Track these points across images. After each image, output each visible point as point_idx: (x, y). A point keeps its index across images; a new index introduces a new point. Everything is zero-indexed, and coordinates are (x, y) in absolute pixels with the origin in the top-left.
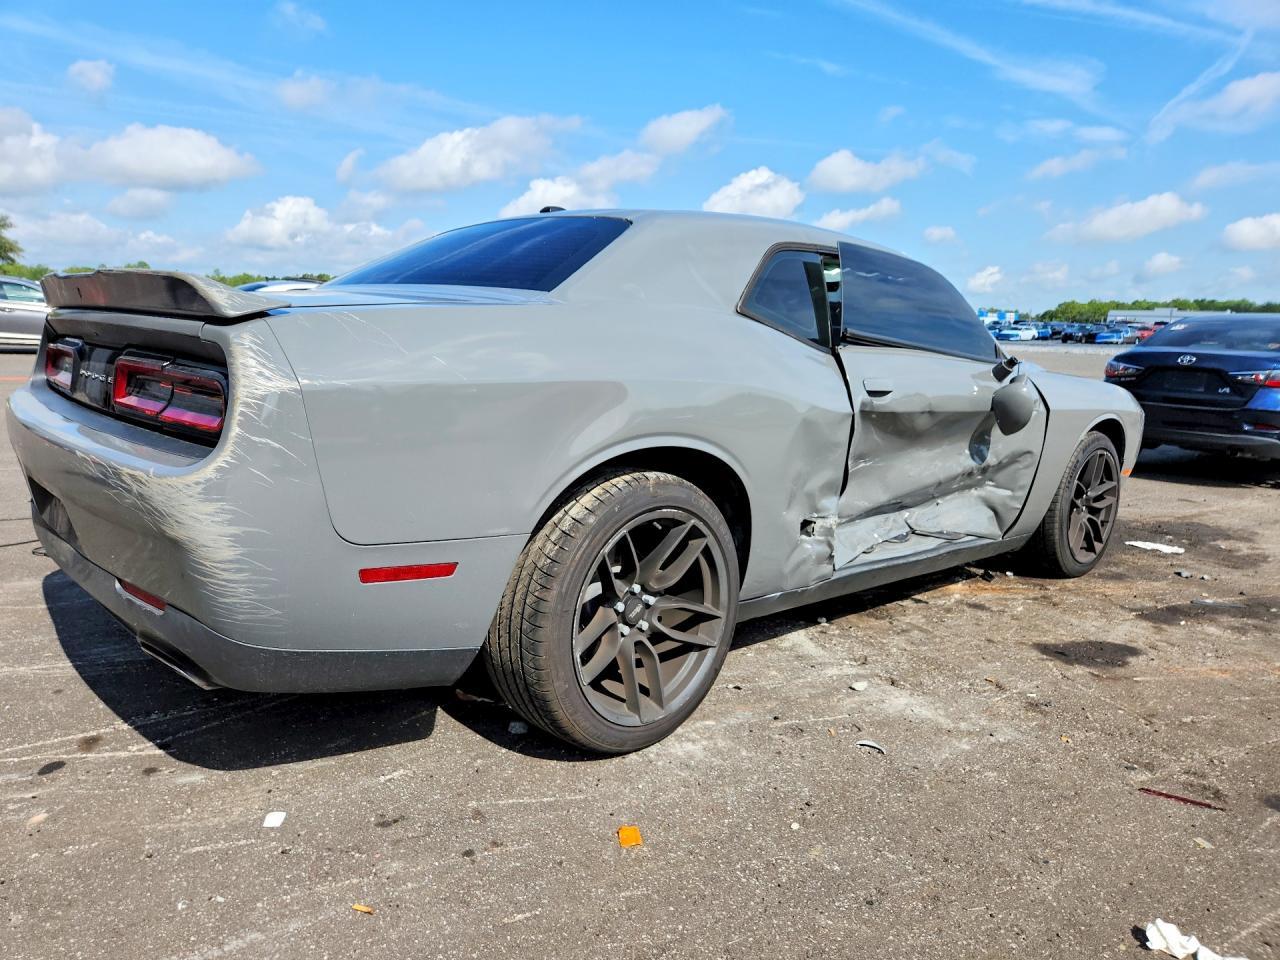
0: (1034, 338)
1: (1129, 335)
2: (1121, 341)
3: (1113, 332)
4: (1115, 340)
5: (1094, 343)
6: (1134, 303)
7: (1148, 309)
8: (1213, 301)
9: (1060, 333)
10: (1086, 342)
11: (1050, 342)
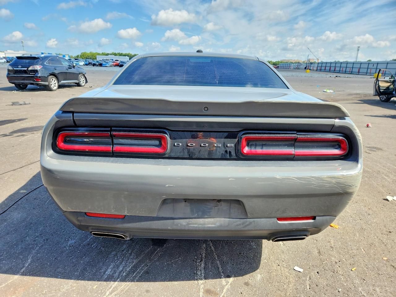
0: (84, 65)
1: (111, 64)
2: (109, 66)
3: (106, 63)
4: (107, 65)
5: (102, 66)
6: (102, 53)
7: (106, 55)
8: (122, 53)
9: (91, 63)
10: (100, 66)
11: (88, 66)
